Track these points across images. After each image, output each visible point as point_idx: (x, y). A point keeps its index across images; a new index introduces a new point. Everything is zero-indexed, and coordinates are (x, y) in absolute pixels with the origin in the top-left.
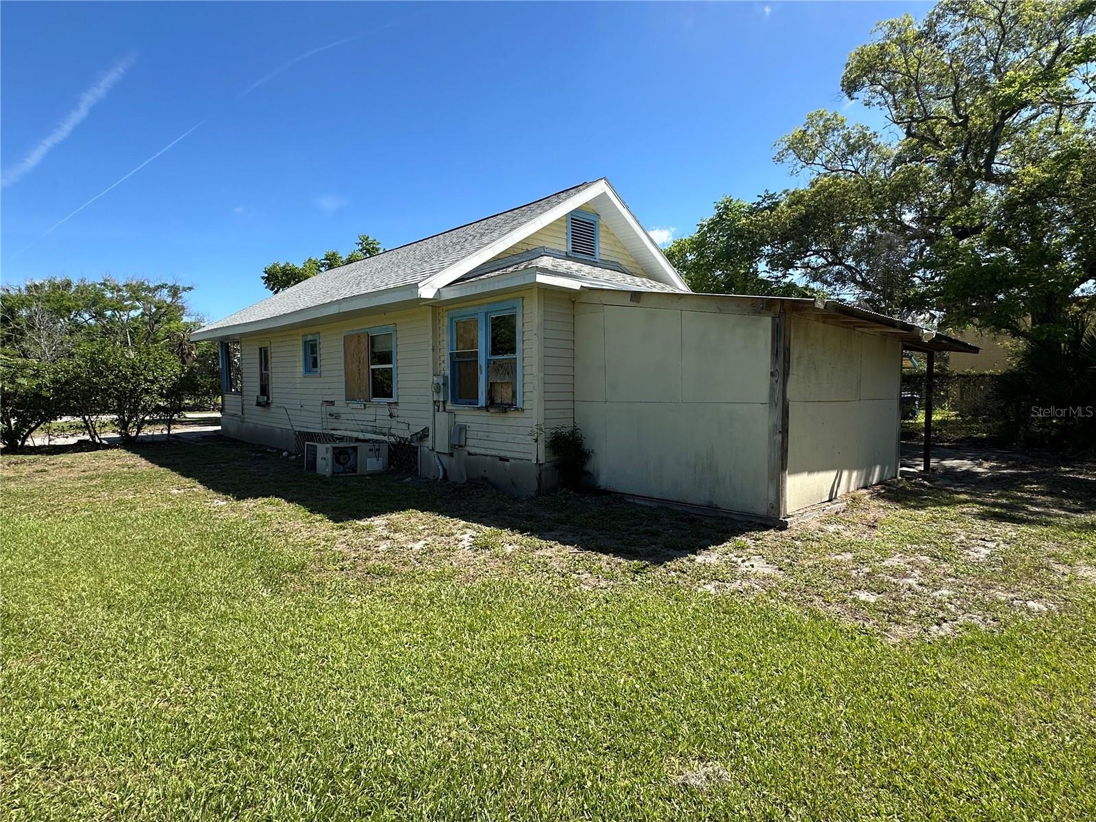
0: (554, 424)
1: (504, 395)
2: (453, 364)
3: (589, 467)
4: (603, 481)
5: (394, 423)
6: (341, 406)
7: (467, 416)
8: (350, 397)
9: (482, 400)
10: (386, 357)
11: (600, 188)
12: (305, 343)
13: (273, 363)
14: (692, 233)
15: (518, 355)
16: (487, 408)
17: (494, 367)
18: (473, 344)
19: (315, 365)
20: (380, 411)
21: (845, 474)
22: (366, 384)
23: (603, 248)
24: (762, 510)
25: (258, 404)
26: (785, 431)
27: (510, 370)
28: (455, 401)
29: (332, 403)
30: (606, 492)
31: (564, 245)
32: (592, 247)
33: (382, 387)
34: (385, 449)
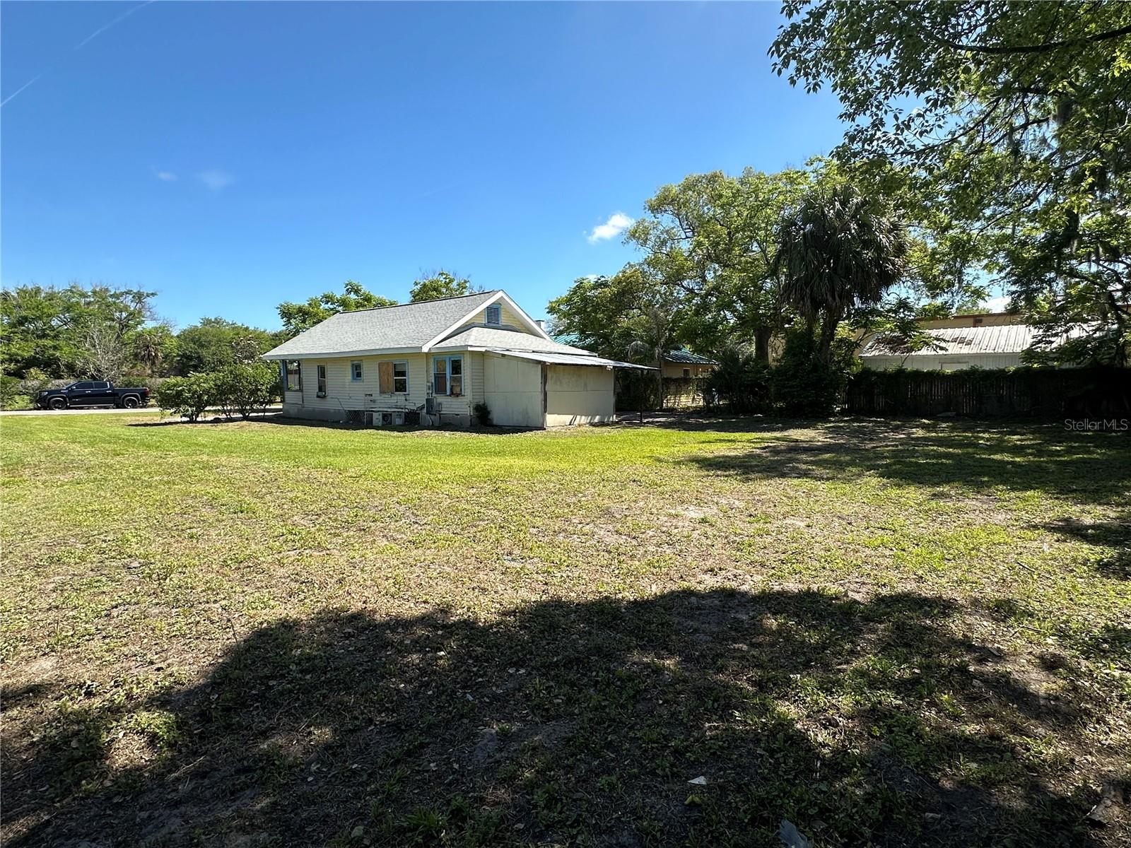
0: (476, 401)
1: (457, 390)
2: (435, 377)
3: (490, 417)
4: (495, 422)
5: (407, 403)
6: (376, 396)
7: (440, 399)
8: (382, 392)
9: (448, 393)
10: (403, 374)
11: (500, 294)
12: (353, 365)
13: (328, 373)
14: (565, 294)
15: (462, 375)
16: (450, 395)
17: (453, 379)
18: (445, 370)
19: (359, 375)
20: (399, 398)
21: (578, 417)
22: (392, 386)
23: (503, 320)
24: (540, 426)
25: (318, 397)
26: (545, 400)
27: (459, 380)
28: (436, 393)
29: (371, 395)
30: (496, 426)
31: (484, 321)
32: (498, 320)
33: (401, 387)
34: (403, 415)
